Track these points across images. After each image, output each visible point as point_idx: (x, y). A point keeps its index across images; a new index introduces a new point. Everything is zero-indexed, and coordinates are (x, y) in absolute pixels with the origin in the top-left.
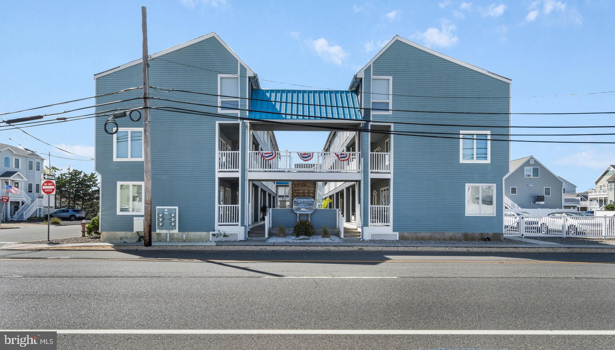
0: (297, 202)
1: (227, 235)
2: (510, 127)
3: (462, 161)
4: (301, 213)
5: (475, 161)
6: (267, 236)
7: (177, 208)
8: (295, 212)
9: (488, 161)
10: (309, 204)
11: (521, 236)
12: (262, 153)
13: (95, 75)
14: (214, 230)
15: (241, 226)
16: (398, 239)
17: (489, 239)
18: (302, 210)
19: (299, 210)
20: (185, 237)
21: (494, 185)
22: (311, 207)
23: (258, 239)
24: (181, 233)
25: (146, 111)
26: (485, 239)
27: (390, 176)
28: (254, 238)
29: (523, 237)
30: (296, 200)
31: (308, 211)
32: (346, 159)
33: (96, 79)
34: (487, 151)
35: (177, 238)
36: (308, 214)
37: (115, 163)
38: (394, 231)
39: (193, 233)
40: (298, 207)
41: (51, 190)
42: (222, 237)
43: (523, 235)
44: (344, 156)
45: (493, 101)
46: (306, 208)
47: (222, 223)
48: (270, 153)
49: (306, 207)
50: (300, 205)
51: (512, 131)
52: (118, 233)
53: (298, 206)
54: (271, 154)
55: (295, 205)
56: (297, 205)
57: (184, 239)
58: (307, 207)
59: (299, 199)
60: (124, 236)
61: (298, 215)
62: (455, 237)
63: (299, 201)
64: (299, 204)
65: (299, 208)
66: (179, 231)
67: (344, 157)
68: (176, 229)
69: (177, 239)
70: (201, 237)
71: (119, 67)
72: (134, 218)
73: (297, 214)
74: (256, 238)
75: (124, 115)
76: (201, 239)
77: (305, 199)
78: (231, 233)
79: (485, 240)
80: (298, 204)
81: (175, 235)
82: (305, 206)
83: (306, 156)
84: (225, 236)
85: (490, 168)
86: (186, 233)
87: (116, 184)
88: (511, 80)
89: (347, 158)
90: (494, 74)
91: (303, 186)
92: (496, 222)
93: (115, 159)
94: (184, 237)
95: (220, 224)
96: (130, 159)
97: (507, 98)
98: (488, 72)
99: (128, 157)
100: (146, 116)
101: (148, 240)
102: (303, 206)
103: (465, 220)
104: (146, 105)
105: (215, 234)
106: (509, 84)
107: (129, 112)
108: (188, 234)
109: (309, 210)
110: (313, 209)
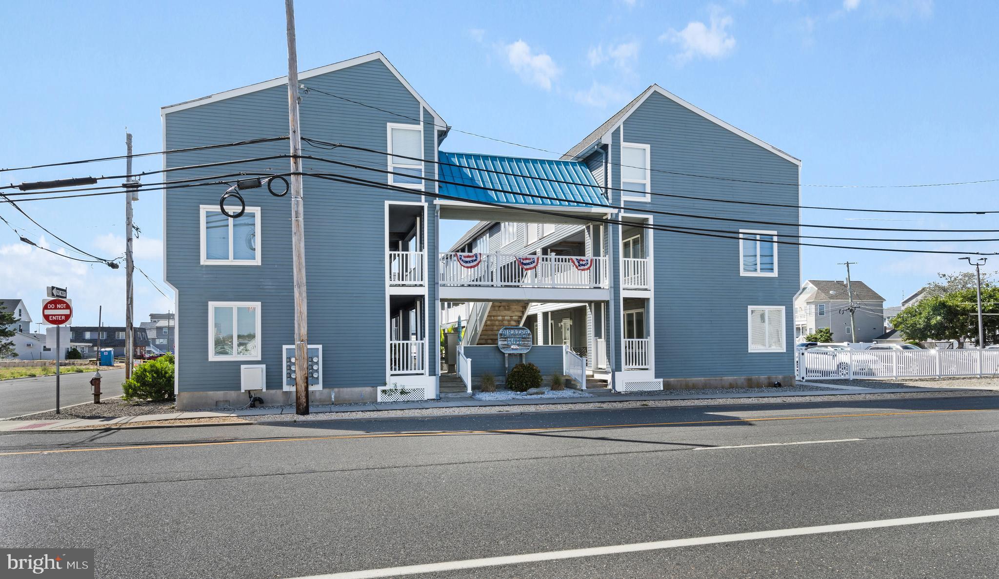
0: (505, 335)
1: (407, 391)
2: (801, 225)
3: (743, 273)
4: (511, 352)
5: (759, 274)
6: (469, 390)
7: (320, 347)
8: (501, 352)
9: (775, 274)
10: (523, 338)
11: (802, 380)
12: (460, 255)
13: (162, 108)
14: (385, 384)
15: (430, 375)
16: (662, 389)
17: (779, 385)
18: (512, 347)
19: (507, 348)
20: (335, 396)
21: (783, 308)
22: (526, 342)
23: (457, 395)
24: (327, 391)
25: (298, 179)
26: (775, 384)
27: (650, 295)
28: (450, 395)
29: (804, 380)
30: (503, 332)
31: (522, 349)
32: (586, 267)
33: (164, 116)
34: (772, 260)
35: (320, 399)
36: (521, 355)
37: (204, 269)
38: (656, 377)
39: (349, 389)
40: (506, 343)
41: (63, 318)
42: (398, 393)
43: (803, 378)
44: (584, 263)
45: (778, 188)
46: (519, 345)
47: (397, 372)
48: (473, 256)
49: (518, 343)
50: (509, 339)
51: (802, 231)
52: (211, 393)
53: (505, 341)
54: (474, 258)
55: (502, 339)
56: (504, 339)
57: (333, 400)
58: (520, 343)
59: (507, 331)
60: (221, 400)
61: (506, 355)
62: (736, 384)
63: (508, 333)
64: (508, 337)
65: (507, 345)
66: (323, 388)
67: (584, 265)
68: (318, 384)
69: (320, 402)
70: (361, 395)
71: (210, 97)
72: (242, 366)
73: (504, 354)
74: (454, 394)
75: (258, 184)
76: (363, 399)
77: (516, 331)
78: (413, 388)
79: (775, 386)
80: (505, 338)
81: (317, 395)
82: (516, 341)
83: (527, 261)
84: (403, 392)
85: (777, 284)
86: (336, 390)
87: (208, 306)
88: (801, 161)
89: (589, 265)
90: (780, 151)
91: (505, 309)
92: (786, 360)
93: (204, 261)
94: (333, 397)
95: (394, 372)
96: (232, 261)
97: (795, 185)
98: (773, 147)
99: (228, 259)
100: (298, 188)
101: (305, 404)
102: (513, 341)
103: (749, 358)
104: (297, 170)
105: (385, 390)
106: (798, 166)
107: (267, 180)
108: (339, 392)
109: (523, 347)
110: (529, 346)
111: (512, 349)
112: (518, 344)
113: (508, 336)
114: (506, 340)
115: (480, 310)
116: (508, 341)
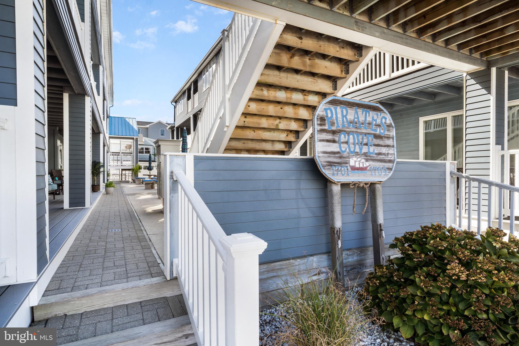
0: (333, 124)
4: (352, 179)
10: (377, 137)
18: (352, 162)
19: (340, 163)
22: (384, 150)
30: (326, 110)
31: (375, 169)
36: (373, 184)
40: (334, 148)
46: (368, 158)
49: (365, 149)
50: (342, 137)
53: (334, 141)
55: (323, 136)
56: (330, 137)
58: (370, 150)
59: (339, 109)
61: (336, 189)
63: (340, 116)
64: (339, 132)
65: (339, 154)
77: (360, 111)
80: (334, 132)
82: (360, 145)
102: (354, 144)
109: (376, 163)
110: (390, 161)
111: (354, 169)
112: (365, 154)
113: (340, 128)
114: (337, 139)
115: (234, 73)
116: (340, 143)
